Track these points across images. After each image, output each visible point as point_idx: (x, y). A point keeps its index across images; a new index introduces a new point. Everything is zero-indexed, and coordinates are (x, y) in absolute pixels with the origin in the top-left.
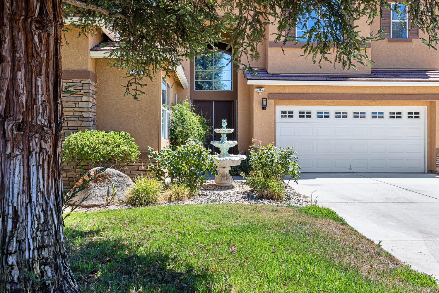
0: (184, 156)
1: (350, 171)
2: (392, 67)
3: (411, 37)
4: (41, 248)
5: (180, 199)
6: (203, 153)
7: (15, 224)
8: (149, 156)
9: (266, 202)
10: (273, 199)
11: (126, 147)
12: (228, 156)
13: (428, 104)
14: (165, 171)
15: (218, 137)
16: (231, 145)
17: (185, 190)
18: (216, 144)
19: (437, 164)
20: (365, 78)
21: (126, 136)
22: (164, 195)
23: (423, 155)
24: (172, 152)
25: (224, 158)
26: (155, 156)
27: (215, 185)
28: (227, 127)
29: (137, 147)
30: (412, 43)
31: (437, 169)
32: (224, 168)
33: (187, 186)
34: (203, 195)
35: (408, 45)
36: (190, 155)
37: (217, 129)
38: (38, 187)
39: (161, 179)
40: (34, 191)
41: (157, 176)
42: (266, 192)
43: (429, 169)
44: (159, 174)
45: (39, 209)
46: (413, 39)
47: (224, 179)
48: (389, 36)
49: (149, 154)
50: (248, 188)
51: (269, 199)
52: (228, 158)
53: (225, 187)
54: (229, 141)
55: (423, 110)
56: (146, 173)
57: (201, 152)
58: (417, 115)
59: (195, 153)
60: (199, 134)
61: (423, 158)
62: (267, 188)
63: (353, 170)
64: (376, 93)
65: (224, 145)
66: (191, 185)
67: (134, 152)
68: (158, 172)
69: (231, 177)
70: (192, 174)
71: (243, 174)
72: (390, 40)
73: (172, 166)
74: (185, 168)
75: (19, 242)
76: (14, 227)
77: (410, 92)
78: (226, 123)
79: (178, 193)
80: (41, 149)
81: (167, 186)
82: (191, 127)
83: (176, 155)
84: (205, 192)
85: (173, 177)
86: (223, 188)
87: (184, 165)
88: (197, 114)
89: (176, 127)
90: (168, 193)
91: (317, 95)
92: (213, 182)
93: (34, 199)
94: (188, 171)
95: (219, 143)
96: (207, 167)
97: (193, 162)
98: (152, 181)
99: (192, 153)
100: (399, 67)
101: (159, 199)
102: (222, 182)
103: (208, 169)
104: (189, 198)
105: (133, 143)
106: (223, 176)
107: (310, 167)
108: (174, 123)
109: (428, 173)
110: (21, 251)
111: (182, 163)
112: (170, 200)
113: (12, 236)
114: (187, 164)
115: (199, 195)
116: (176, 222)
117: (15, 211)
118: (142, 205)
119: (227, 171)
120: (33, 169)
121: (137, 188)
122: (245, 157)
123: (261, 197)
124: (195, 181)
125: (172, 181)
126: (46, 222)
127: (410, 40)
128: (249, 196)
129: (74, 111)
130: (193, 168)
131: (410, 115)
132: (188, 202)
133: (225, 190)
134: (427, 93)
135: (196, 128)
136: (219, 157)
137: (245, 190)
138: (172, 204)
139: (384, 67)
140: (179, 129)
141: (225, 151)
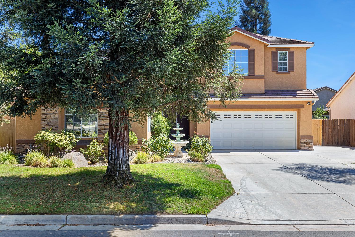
0: (158, 142)
1: (253, 148)
2: (278, 88)
3: (289, 71)
4: (126, 167)
5: (156, 162)
6: (167, 141)
7: (121, 162)
8: (143, 142)
9: (194, 163)
10: (198, 162)
11: (132, 138)
12: (180, 141)
13: (297, 110)
14: (149, 149)
15: (175, 132)
16: (181, 136)
17: (159, 158)
18: (174, 135)
19: (301, 144)
20: (260, 96)
21: (132, 133)
22: (150, 159)
23: (295, 139)
24: (153, 140)
25: (177, 143)
26: (145, 142)
27: (174, 156)
28: (180, 127)
29: (137, 138)
30: (290, 74)
31: (301, 147)
32: (178, 147)
33: (160, 156)
34: (167, 160)
35: (288, 75)
36: (161, 142)
37: (175, 128)
38: (125, 154)
39: (148, 153)
40: (125, 155)
41: (146, 151)
42: (195, 158)
43: (298, 147)
44: (147, 151)
45: (126, 159)
46: (291, 72)
47: (178, 153)
48: (276, 71)
49: (143, 141)
50: (189, 157)
51: (196, 162)
52: (179, 143)
53: (179, 156)
54: (181, 134)
55: (294, 113)
56: (141, 150)
57: (166, 140)
58: (291, 116)
59: (163, 141)
60: (167, 129)
61: (295, 141)
62: (195, 157)
63: (255, 148)
64: (267, 104)
65: (178, 136)
66: (161, 155)
67: (136, 140)
68: (146, 149)
69: (182, 152)
70: (162, 151)
71: (187, 150)
72: (277, 73)
73: (153, 147)
74: (159, 148)
75: (122, 166)
76: (121, 163)
77: (286, 104)
78: (179, 125)
79: (156, 159)
80: (126, 146)
81: (151, 156)
82: (162, 125)
83: (155, 142)
84: (168, 159)
85: (153, 152)
86: (178, 157)
87: (159, 146)
88: (166, 117)
89: (155, 126)
90: (151, 159)
91: (233, 106)
92: (173, 154)
93: (125, 157)
94: (160, 149)
95: (176, 135)
96: (169, 147)
97: (162, 145)
98: (144, 154)
99: (162, 140)
100: (282, 88)
101: (147, 161)
102: (177, 154)
103: (169, 148)
104: (161, 161)
105: (135, 137)
106: (178, 151)
107: (230, 146)
108: (153, 123)
109: (297, 149)
110: (123, 168)
111: (158, 145)
112: (152, 162)
113: (121, 164)
114: (160, 146)
115: (165, 160)
116: (155, 168)
117: (121, 159)
118: (140, 163)
119: (180, 149)
120: (124, 150)
121: (138, 157)
122: (188, 142)
123: (193, 161)
124: (163, 154)
125: (153, 154)
126: (127, 162)
127: (289, 73)
128: (188, 160)
129: (107, 121)
130: (162, 147)
131: (287, 116)
132: (160, 162)
133: (178, 158)
134: (296, 104)
135: (165, 126)
136: (176, 142)
137: (188, 158)
138: (153, 163)
139: (273, 89)
140: (156, 126)
141: (178, 139)
